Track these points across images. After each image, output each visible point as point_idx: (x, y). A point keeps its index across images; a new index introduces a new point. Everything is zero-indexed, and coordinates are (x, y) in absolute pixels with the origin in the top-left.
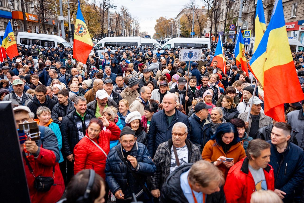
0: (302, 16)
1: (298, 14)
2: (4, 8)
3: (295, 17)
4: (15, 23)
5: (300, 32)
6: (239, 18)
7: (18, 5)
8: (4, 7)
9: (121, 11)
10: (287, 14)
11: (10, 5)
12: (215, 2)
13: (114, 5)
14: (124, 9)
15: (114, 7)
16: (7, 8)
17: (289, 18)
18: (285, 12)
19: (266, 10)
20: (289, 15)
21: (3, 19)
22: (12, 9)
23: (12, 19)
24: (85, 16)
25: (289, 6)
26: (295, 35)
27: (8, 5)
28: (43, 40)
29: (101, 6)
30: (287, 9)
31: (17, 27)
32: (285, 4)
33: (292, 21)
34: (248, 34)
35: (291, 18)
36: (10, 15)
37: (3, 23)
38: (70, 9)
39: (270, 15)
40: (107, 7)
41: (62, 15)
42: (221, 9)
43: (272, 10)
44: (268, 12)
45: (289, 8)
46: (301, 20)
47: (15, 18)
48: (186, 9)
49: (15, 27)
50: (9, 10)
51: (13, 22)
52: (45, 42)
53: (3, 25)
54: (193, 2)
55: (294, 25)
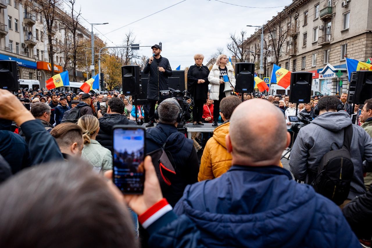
0: (320, 65)
1: (318, 63)
2: (31, 59)
3: (315, 66)
4: (39, 73)
5: (320, 80)
6: (260, 67)
7: (42, 56)
8: (30, 57)
9: (142, 61)
10: (309, 63)
11: (35, 56)
12: (242, 52)
13: (138, 55)
14: (145, 59)
15: (138, 58)
16: (33, 58)
17: (311, 67)
18: (307, 61)
19: (291, 60)
20: (310, 65)
21: (29, 69)
22: (37, 60)
23: (36, 70)
24: (110, 66)
25: (310, 56)
26: (316, 83)
27: (34, 56)
28: (76, 88)
29: (122, 56)
30: (309, 59)
31: (41, 77)
32: (306, 54)
33: (313, 70)
34: (268, 81)
35: (312, 68)
36: (35, 65)
37: (28, 73)
38: (100, 59)
39: (295, 64)
40: (130, 57)
41: (94, 65)
42: (251, 59)
43: (296, 60)
44: (292, 61)
45: (309, 58)
46: (320, 68)
47: (39, 68)
48: (214, 59)
49: (39, 77)
50: (34, 60)
51: (37, 73)
52: (78, 89)
53: (28, 75)
54: (221, 52)
55: (315, 73)
